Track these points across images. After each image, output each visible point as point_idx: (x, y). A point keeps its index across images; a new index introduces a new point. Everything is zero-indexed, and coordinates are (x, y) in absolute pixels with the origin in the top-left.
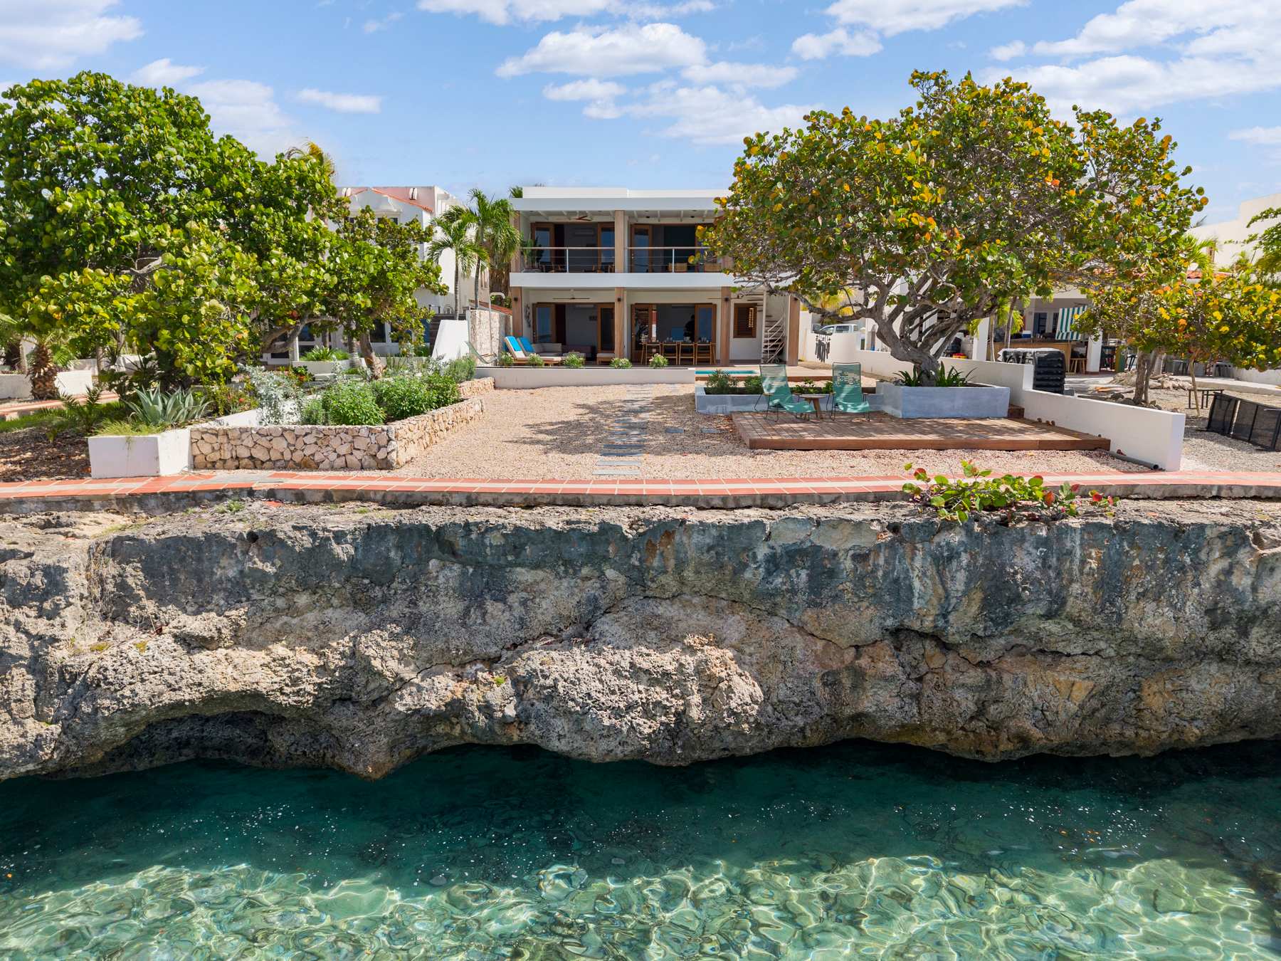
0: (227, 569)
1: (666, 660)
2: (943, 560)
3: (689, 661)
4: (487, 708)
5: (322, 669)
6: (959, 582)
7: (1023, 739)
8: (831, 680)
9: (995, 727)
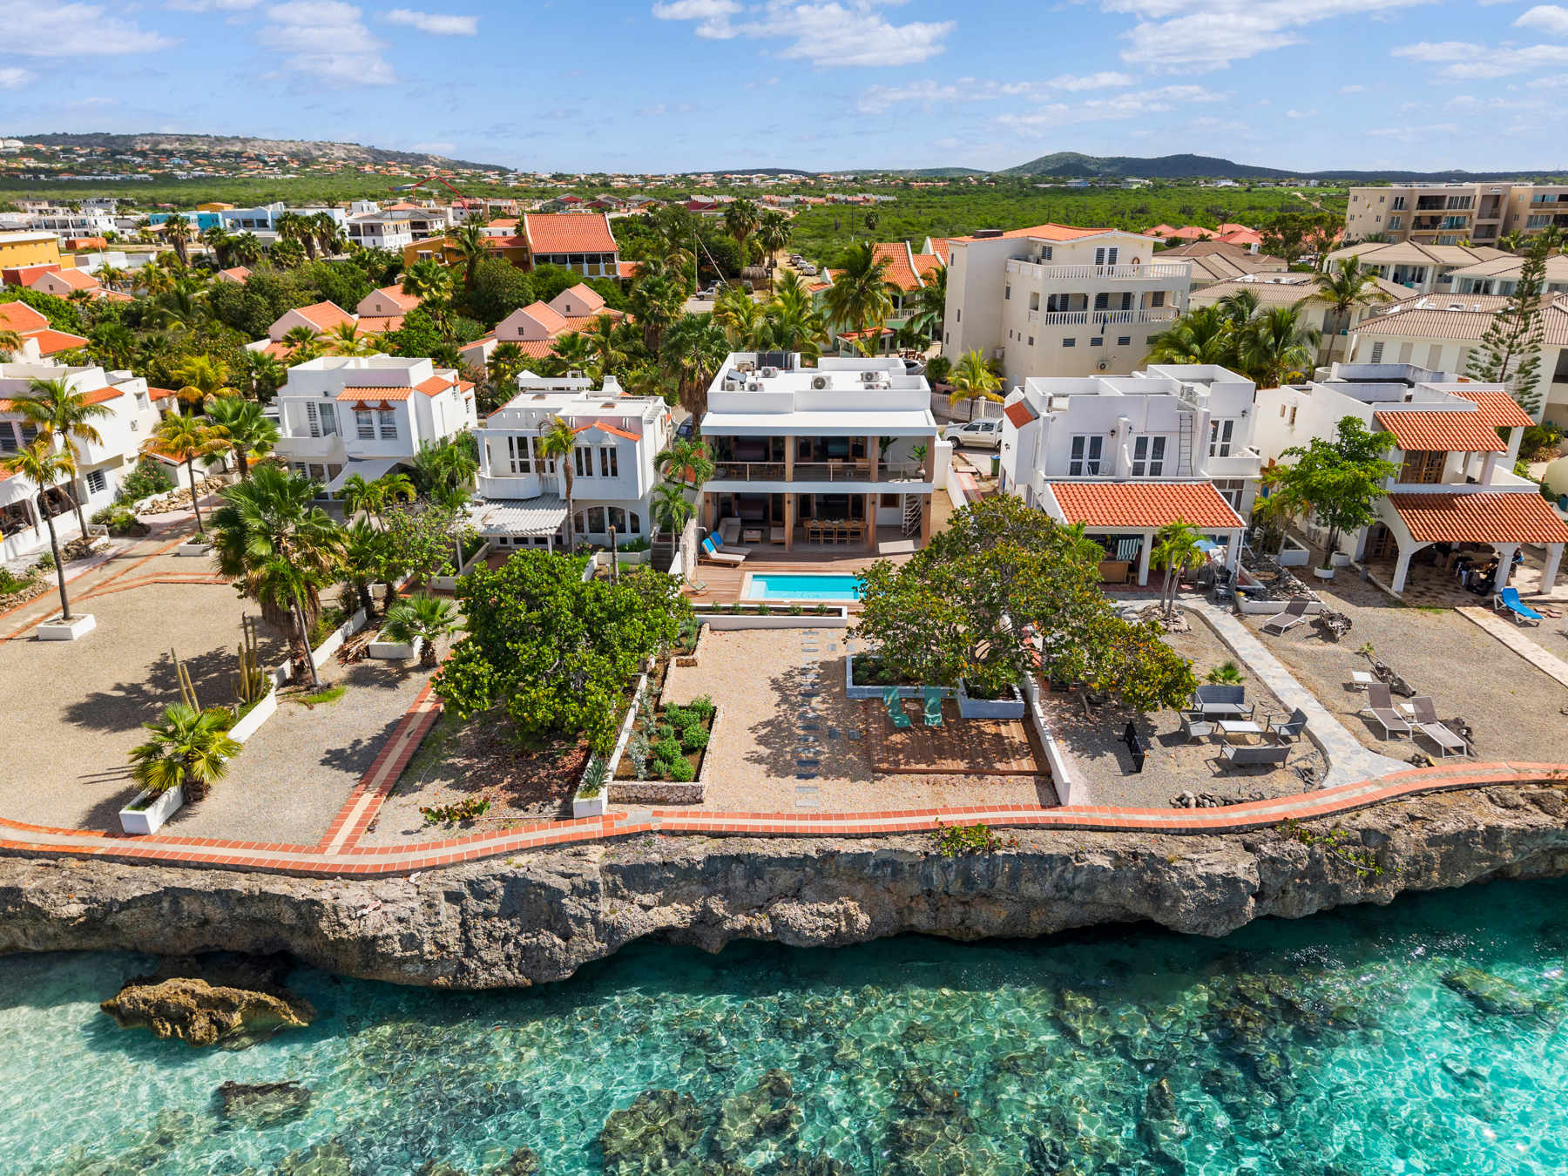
0: (655, 876)
1: (831, 908)
2: (945, 868)
3: (841, 907)
4: (760, 929)
5: (693, 913)
6: (952, 877)
7: (978, 933)
8: (900, 912)
9: (968, 928)
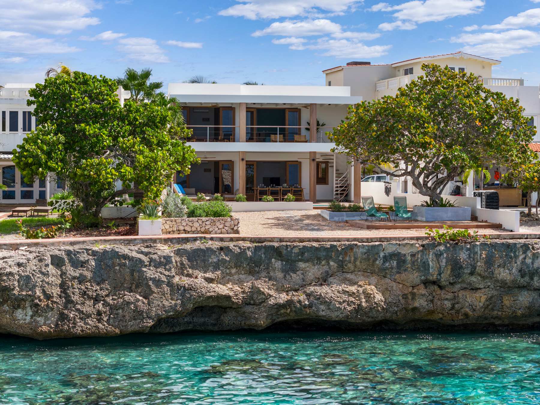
0: (214, 259)
1: (353, 289)
2: (438, 255)
3: (361, 290)
4: (299, 302)
5: (243, 292)
6: (443, 263)
7: (466, 315)
8: (405, 296)
9: (458, 312)
